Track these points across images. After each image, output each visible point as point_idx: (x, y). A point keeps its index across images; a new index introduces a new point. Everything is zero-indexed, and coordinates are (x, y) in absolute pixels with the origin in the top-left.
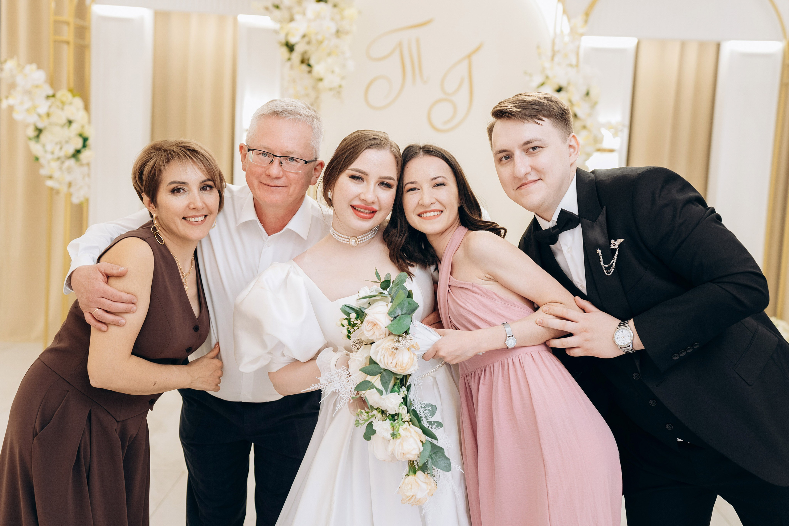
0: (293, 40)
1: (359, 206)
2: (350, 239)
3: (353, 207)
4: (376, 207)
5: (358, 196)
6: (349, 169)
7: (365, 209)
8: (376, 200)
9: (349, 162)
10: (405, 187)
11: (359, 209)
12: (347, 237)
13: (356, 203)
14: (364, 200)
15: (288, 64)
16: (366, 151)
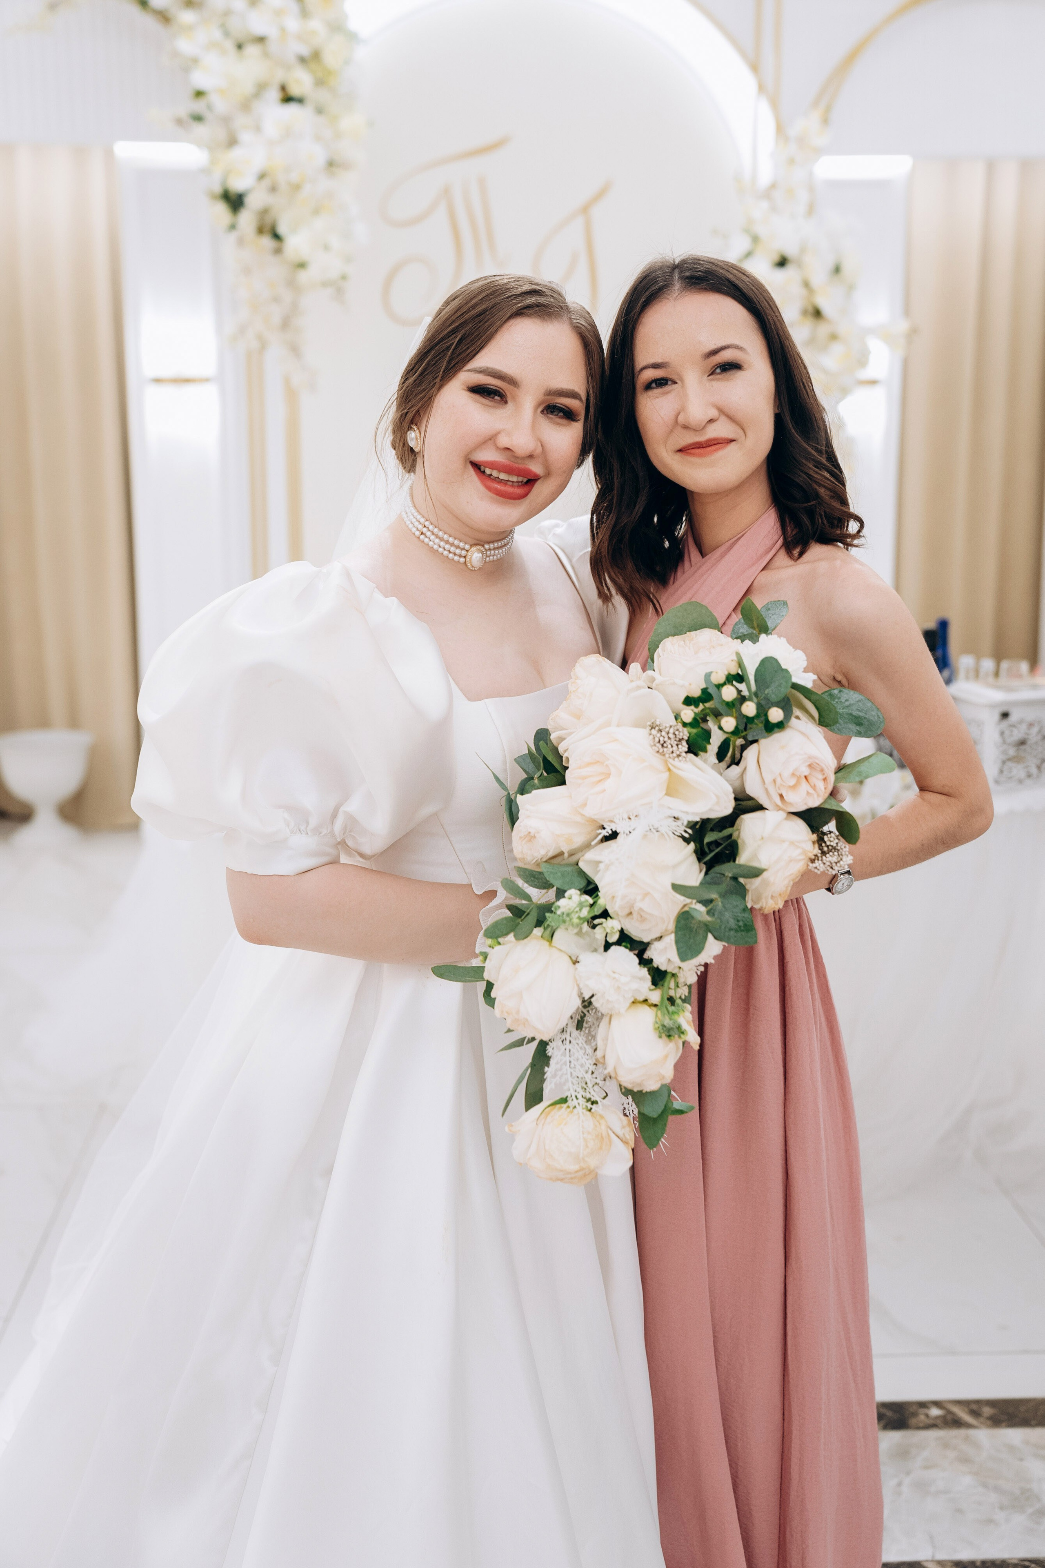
0: (237, 185)
1: (493, 465)
2: (467, 551)
3: (477, 466)
4: (536, 468)
5: (491, 439)
6: (469, 370)
7: (509, 470)
8: (539, 449)
9: (469, 351)
10: (640, 376)
11: (495, 474)
12: (462, 545)
13: (486, 455)
14: (508, 449)
15: (233, 237)
16: (512, 322)
